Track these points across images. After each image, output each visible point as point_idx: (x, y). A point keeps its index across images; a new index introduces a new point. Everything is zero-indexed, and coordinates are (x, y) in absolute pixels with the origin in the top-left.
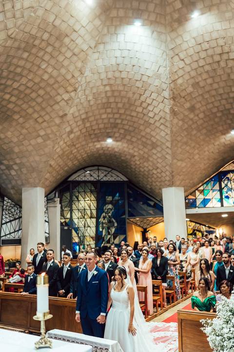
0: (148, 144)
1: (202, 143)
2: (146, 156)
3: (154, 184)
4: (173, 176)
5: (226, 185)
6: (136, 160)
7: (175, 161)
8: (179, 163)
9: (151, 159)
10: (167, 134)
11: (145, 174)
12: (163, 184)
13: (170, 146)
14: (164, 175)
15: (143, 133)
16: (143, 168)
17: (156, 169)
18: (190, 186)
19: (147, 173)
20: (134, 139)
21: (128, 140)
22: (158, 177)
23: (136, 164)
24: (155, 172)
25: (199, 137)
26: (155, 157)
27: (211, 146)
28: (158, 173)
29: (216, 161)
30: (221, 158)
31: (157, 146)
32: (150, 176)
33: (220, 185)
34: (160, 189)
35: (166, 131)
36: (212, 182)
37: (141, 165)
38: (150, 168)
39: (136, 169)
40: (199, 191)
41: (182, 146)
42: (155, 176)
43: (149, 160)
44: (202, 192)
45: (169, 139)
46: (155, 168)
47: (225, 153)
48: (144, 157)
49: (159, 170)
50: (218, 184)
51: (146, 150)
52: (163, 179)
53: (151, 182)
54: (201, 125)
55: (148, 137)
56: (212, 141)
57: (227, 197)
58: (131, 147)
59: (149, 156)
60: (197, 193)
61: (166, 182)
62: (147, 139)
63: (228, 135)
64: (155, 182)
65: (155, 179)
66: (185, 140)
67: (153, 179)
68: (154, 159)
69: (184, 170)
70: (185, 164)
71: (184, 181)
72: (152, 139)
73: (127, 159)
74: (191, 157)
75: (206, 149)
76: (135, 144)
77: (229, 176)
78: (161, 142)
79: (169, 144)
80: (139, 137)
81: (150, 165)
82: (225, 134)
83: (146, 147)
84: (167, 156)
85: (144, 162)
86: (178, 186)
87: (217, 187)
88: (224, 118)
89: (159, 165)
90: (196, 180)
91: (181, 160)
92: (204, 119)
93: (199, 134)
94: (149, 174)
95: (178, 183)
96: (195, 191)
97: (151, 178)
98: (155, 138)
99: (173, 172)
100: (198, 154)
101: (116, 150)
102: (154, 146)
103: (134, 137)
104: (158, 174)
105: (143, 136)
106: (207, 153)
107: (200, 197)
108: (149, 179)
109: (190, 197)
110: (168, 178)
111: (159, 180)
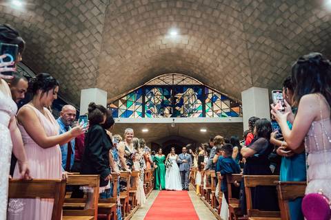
0: (73, 24)
1: (137, 40)
2: (67, 41)
3: (72, 83)
4: (98, 73)
5: (150, 100)
6: (53, 46)
7: (104, 53)
8: (108, 58)
9: (73, 47)
10: (101, 13)
11: (61, 69)
12: (83, 83)
13: (101, 31)
14: (87, 70)
15: (69, 6)
16: (60, 59)
17: (78, 63)
18: (114, 93)
19: (64, 67)
20: (55, 13)
21: (45, 12)
22: (78, 73)
23: (52, 52)
24: (76, 66)
25: (136, 30)
26: (79, 44)
27: (145, 47)
28: (80, 67)
29: (146, 69)
30: (151, 67)
31: (85, 28)
32: (68, 71)
33: (144, 99)
34: (79, 90)
35: (100, 8)
36: (136, 95)
37: (59, 54)
38: (71, 60)
39: (51, 61)
40: (122, 101)
41: (115, 35)
42: (75, 73)
43: (70, 48)
44: (125, 103)
45: (102, 21)
46: (77, 60)
47: (156, 61)
48: (64, 43)
49: (81, 64)
50: (141, 98)
51: (69, 33)
52: (85, 76)
53: (69, 81)
54: (142, 14)
55: (76, 13)
56: (149, 41)
57: (149, 112)
58: (48, 23)
59: (71, 41)
60: (120, 103)
61: (88, 81)
62: (73, 15)
63: (166, 37)
64: (74, 81)
65: (74, 76)
66: (120, 28)
67: (72, 76)
68: (77, 47)
69: (112, 70)
70: (114, 61)
71: (109, 84)
72: (79, 16)
73: (40, 42)
74: (122, 55)
75: (140, 49)
76: (55, 21)
77: (153, 91)
78: (91, 23)
79: (100, 28)
80: (63, 10)
81: (70, 55)
82: (162, 35)
83: (69, 28)
84: (96, 45)
85: (64, 50)
86: (102, 89)
87: (140, 100)
88: (167, 13)
89: (82, 57)
90: (121, 87)
91: (111, 55)
92: (147, 7)
93: (136, 26)
94: (67, 68)
95: (102, 84)
96: (117, 100)
97: (69, 75)
98: (85, 16)
99: (98, 68)
100: (131, 52)
101: (26, 24)
102: (81, 27)
103: (55, 8)
104: (80, 70)
105: (67, 10)
106: (140, 54)
107: (123, 108)
108: (66, 76)
109: (112, 105)
110: (91, 76)
111: (80, 78)
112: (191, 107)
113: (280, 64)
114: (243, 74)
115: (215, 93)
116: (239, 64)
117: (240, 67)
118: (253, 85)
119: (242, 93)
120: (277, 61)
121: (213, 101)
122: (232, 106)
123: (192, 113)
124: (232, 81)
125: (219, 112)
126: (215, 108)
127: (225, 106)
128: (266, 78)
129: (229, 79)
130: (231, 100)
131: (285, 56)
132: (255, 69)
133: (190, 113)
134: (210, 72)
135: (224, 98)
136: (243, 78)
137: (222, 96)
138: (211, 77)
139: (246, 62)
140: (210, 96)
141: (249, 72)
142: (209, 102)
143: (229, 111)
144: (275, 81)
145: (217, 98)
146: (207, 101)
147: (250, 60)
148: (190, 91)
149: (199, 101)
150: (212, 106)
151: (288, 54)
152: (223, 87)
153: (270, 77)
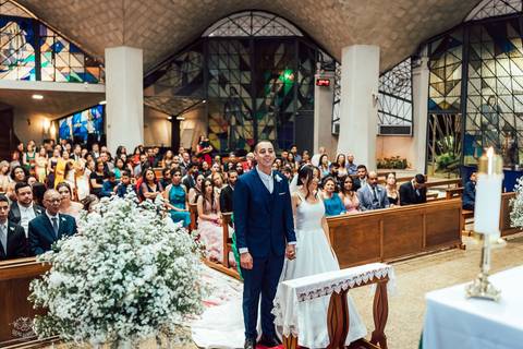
112: (15, 55)
113: (161, 20)
114: (112, 26)
115: (59, 39)
116: (106, 12)
117: (108, 17)
118: (124, 44)
119: (107, 50)
120: (159, 15)
121: (54, 50)
122: (87, 65)
123: (16, 65)
124: (92, 30)
125: (66, 70)
126: (59, 63)
127: (76, 63)
128: (142, 35)
129: (88, 26)
130: (86, 55)
131: (169, 11)
132: (130, 23)
133: (11, 65)
134: (56, 8)
135: (74, 50)
136: (110, 31)
137: (72, 45)
138: (57, 15)
139: (119, 12)
140: (50, 41)
141: (121, 26)
142: (48, 51)
143: (82, 71)
144: (152, 40)
145: (62, 46)
146: (44, 48)
147: (124, 12)
148: (13, 27)
149: (29, 47)
150: (53, 57)
151: (173, 10)
152: (74, 33)
153: (147, 35)
